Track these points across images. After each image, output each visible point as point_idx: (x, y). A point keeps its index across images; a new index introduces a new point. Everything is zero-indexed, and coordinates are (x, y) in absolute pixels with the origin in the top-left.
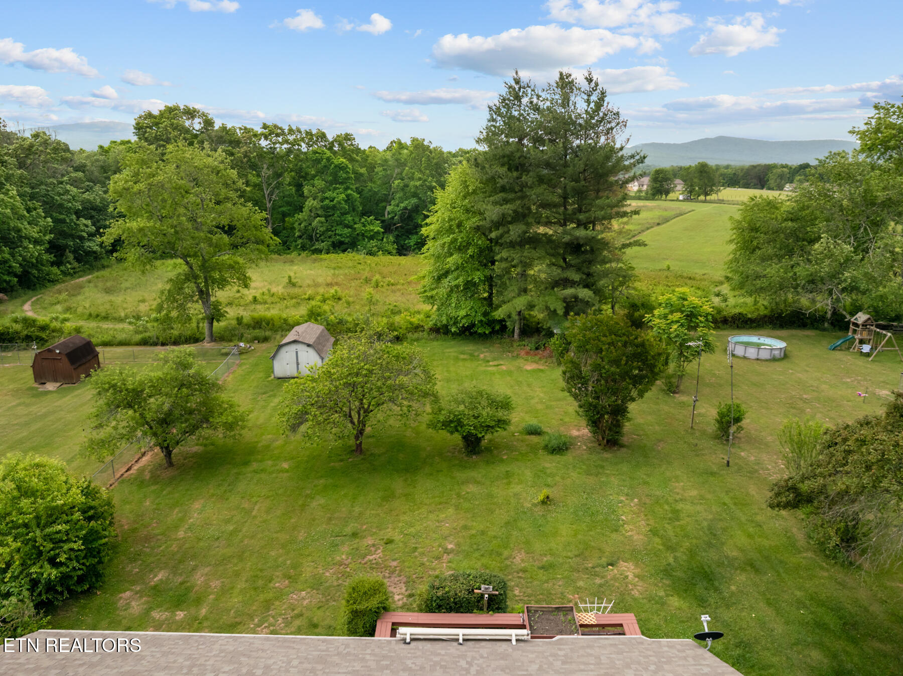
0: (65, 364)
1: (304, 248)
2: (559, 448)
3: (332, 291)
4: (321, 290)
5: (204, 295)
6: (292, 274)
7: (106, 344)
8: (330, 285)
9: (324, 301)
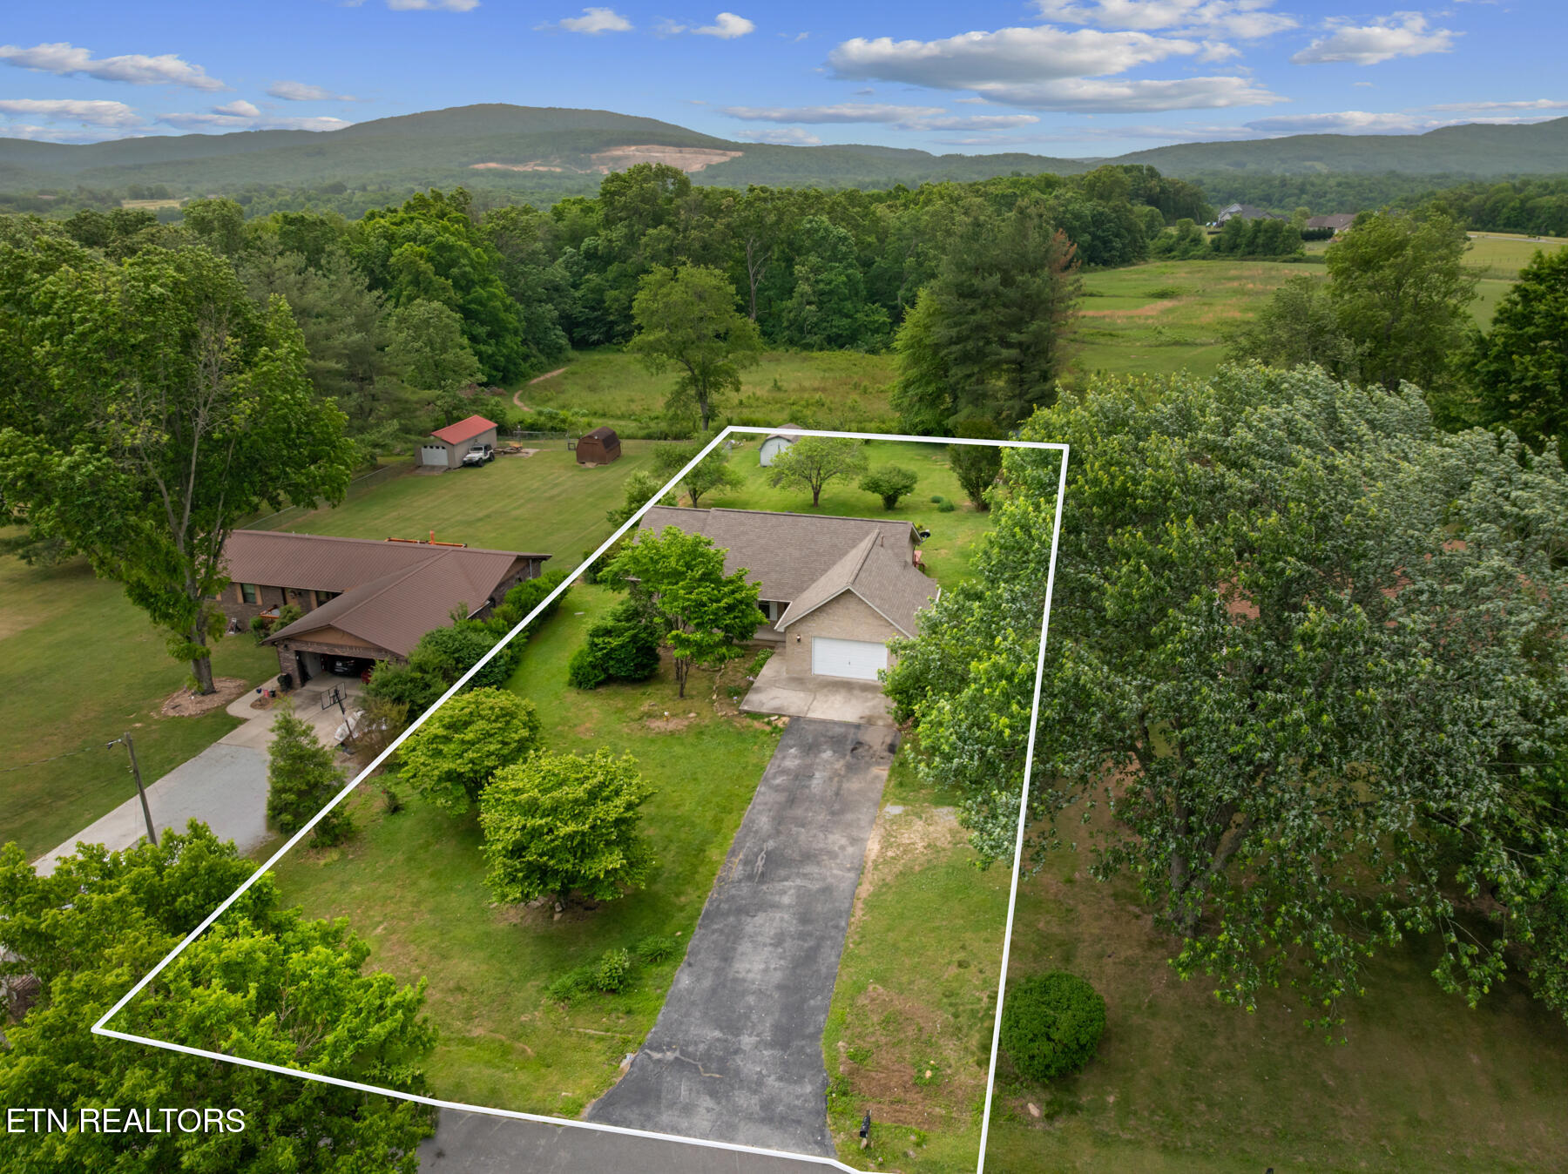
0: (600, 449)
1: (791, 342)
2: (950, 509)
3: (817, 396)
4: (806, 395)
5: (702, 397)
6: (778, 377)
7: (629, 437)
8: (816, 390)
9: (807, 406)
